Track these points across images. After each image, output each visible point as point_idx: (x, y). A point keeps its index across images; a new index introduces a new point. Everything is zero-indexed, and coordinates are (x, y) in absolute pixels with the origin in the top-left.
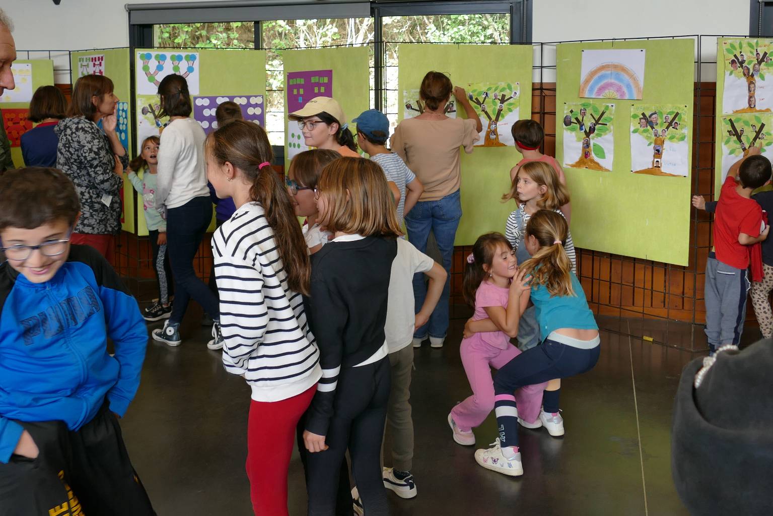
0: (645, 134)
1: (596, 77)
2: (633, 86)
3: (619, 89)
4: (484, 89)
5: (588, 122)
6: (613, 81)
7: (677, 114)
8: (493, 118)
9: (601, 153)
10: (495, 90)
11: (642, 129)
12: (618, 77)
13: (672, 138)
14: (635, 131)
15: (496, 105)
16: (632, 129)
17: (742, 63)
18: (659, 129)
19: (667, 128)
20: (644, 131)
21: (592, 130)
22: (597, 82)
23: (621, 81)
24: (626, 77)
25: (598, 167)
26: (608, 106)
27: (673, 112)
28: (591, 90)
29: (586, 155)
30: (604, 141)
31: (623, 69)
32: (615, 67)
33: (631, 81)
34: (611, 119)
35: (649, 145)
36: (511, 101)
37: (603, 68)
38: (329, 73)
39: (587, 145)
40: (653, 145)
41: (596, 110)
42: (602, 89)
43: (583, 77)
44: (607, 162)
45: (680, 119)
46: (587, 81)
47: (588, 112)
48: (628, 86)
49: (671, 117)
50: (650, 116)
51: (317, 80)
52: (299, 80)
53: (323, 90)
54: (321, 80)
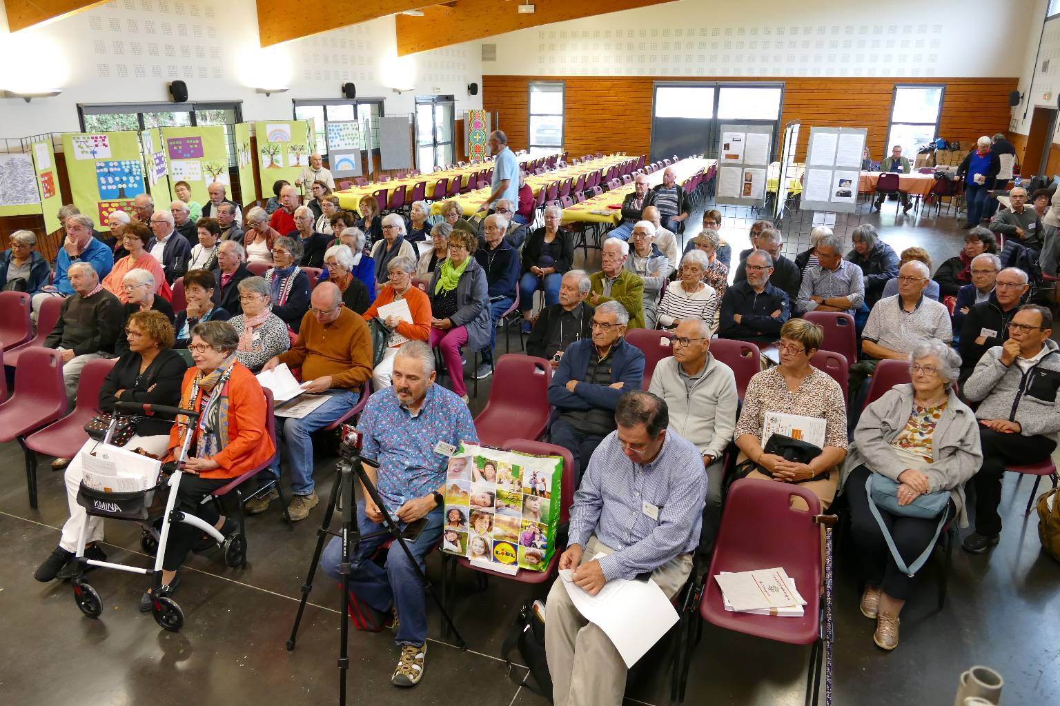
1: (273, 134)
3: (282, 138)
5: (272, 151)
6: (279, 135)
9: (277, 161)
16: (288, 152)
18: (298, 151)
19: (300, 150)
20: (293, 152)
21: (274, 154)
24: (284, 134)
25: (278, 167)
26: (279, 145)
27: (302, 145)
28: (271, 139)
29: (272, 163)
30: (278, 157)
31: (282, 130)
34: (280, 149)
37: (276, 130)
38: (199, 138)
39: (272, 159)
40: (296, 157)
41: (274, 147)
42: (276, 139)
44: (281, 164)
45: (304, 147)
46: (269, 136)
47: (271, 146)
48: (285, 137)
50: (294, 147)
51: (191, 141)
52: (177, 143)
53: (196, 146)
54: (194, 141)
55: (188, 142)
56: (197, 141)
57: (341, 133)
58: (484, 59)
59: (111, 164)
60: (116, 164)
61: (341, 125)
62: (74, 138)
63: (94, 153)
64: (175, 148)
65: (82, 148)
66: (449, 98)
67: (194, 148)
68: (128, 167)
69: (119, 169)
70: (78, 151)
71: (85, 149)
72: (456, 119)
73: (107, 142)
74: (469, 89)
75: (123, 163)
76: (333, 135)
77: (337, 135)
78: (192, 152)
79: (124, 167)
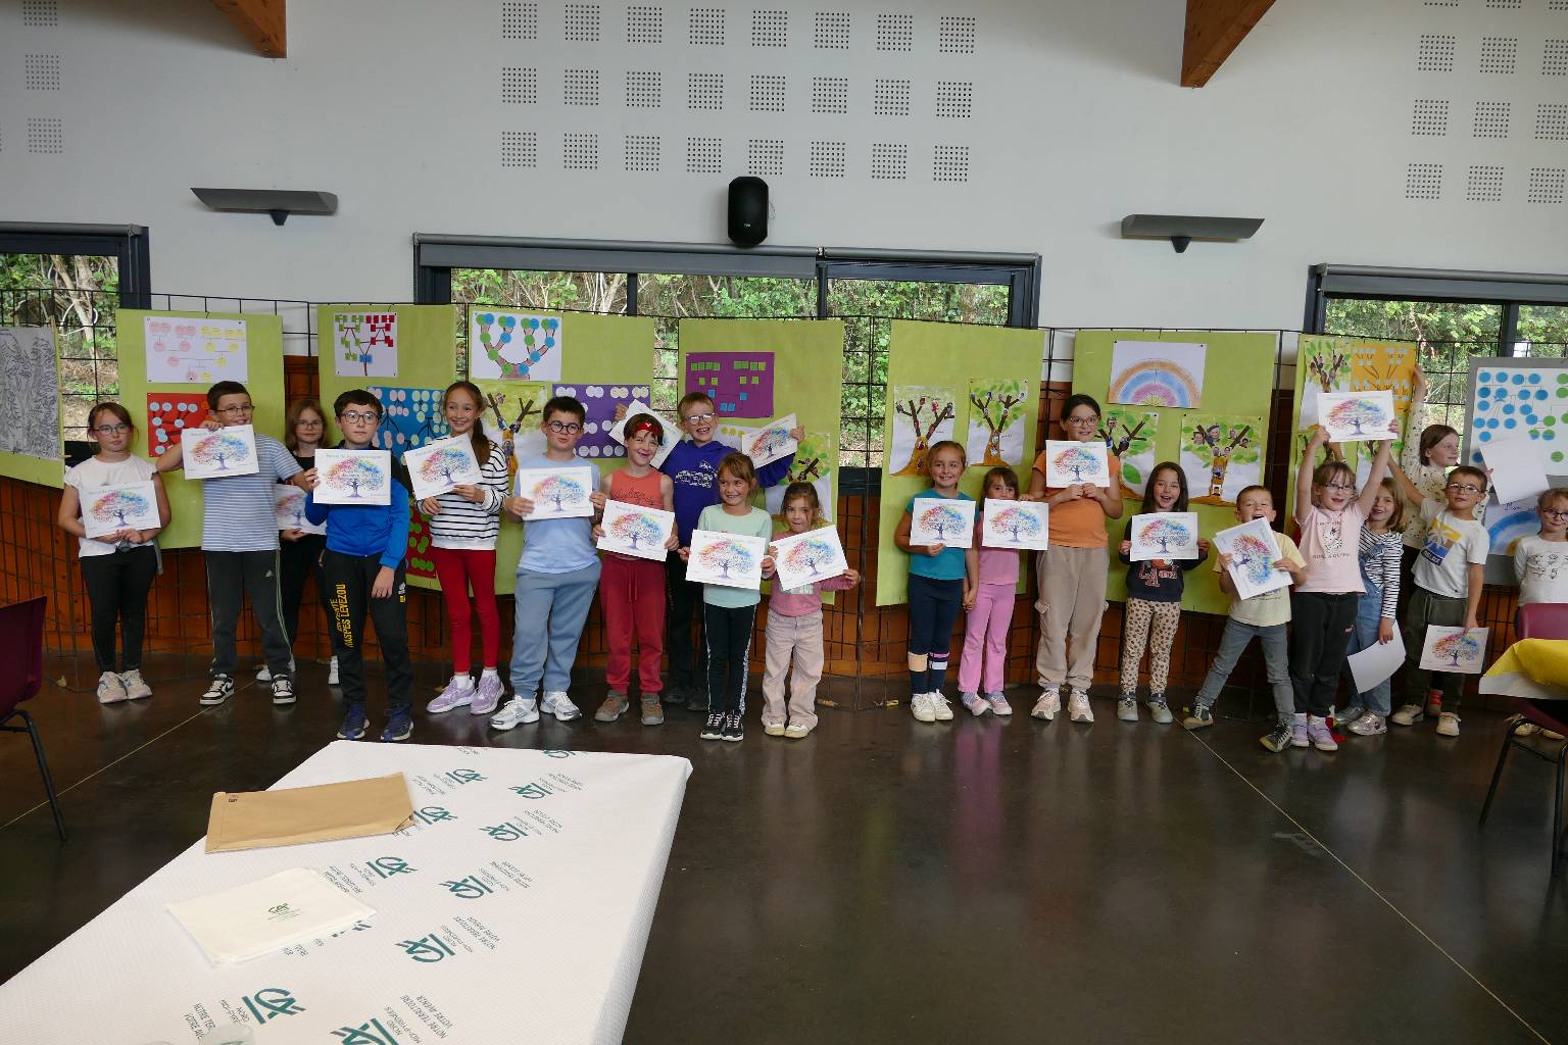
0: (1201, 453)
1: (1133, 377)
2: (1187, 392)
3: (1167, 395)
4: (988, 388)
5: (1118, 436)
6: (1158, 383)
7: (1247, 428)
8: (996, 427)
10: (1000, 389)
11: (1197, 446)
12: (1166, 379)
13: (1239, 458)
14: (1186, 449)
15: (999, 409)
16: (1183, 446)
17: (1320, 366)
18: (1221, 448)
19: (1233, 446)
20: (1199, 449)
21: (1124, 446)
22: (1134, 384)
23: (1171, 383)
24: (1177, 379)
26: (1148, 416)
27: (1242, 426)
28: (1125, 394)
31: (1175, 369)
32: (1163, 365)
33: (1184, 385)
34: (1153, 433)
35: (1206, 466)
36: (1016, 405)
37: (1144, 365)
38: (768, 358)
40: (1211, 467)
41: (1131, 421)
43: (1115, 376)
45: (1251, 435)
46: (1119, 383)
47: (1120, 422)
48: (1180, 391)
49: (1238, 432)
50: (1209, 430)
51: (744, 365)
52: (709, 365)
53: (755, 380)
54: (753, 367)
55: (737, 365)
56: (762, 366)
57: (1540, 409)
59: (393, 397)
60: (402, 396)
62: (338, 319)
63: (366, 359)
65: (347, 345)
67: (749, 388)
68: (425, 407)
69: (406, 412)
70: (340, 351)
71: (353, 347)
73: (393, 334)
75: (416, 396)
76: (1496, 410)
77: (1518, 416)
78: (743, 397)
79: (416, 408)
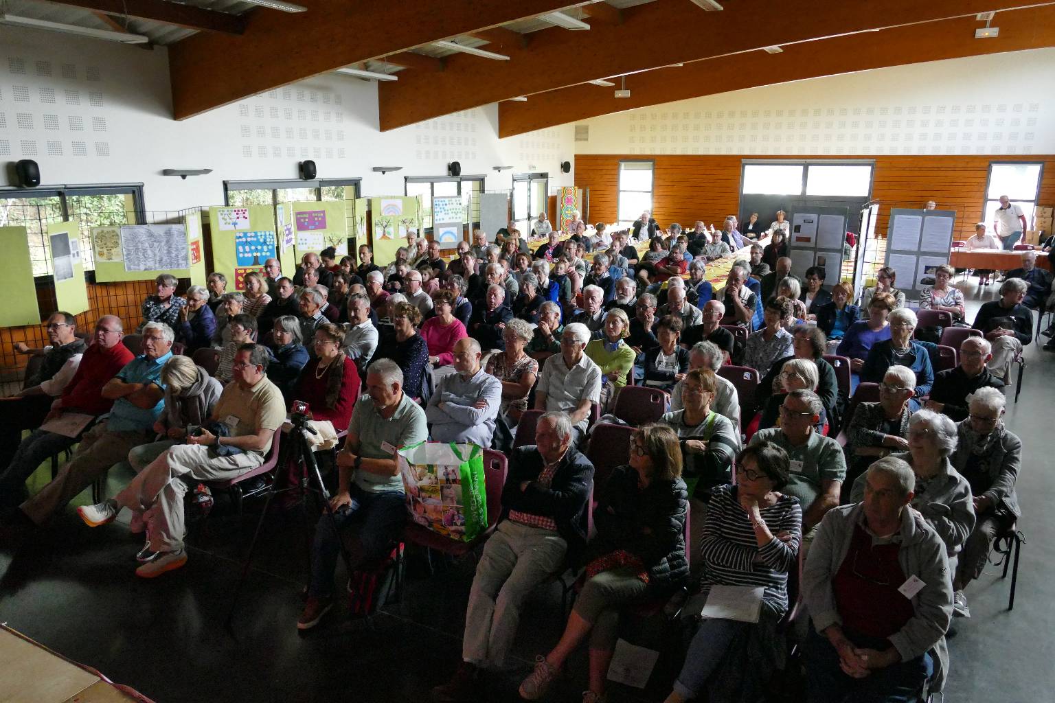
0: (403, 226)
2: (399, 211)
3: (394, 212)
5: (385, 224)
6: (392, 210)
9: (389, 233)
13: (411, 226)
14: (400, 225)
18: (408, 224)
19: (410, 223)
21: (386, 226)
22: (387, 210)
23: (394, 209)
25: (389, 238)
26: (391, 218)
28: (385, 213)
29: (384, 235)
30: (390, 229)
31: (395, 205)
32: (392, 205)
34: (391, 222)
37: (389, 205)
38: (323, 212)
39: (384, 231)
41: (386, 220)
42: (389, 212)
43: (382, 209)
44: (392, 236)
45: (413, 221)
47: (384, 220)
49: (411, 220)
51: (316, 215)
52: (305, 216)
53: (320, 219)
54: (319, 215)
55: (314, 215)
56: (322, 215)
57: (446, 208)
58: (577, 139)
59: (249, 235)
60: (253, 234)
61: (447, 200)
62: (220, 211)
63: (235, 224)
64: (302, 220)
65: (225, 220)
66: (544, 176)
67: (318, 221)
68: (263, 237)
69: (255, 239)
70: (222, 222)
71: (228, 221)
72: (549, 195)
73: (247, 215)
74: (562, 167)
75: (259, 234)
76: (438, 209)
77: (442, 210)
78: (317, 223)
79: (259, 237)
